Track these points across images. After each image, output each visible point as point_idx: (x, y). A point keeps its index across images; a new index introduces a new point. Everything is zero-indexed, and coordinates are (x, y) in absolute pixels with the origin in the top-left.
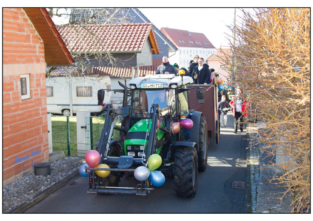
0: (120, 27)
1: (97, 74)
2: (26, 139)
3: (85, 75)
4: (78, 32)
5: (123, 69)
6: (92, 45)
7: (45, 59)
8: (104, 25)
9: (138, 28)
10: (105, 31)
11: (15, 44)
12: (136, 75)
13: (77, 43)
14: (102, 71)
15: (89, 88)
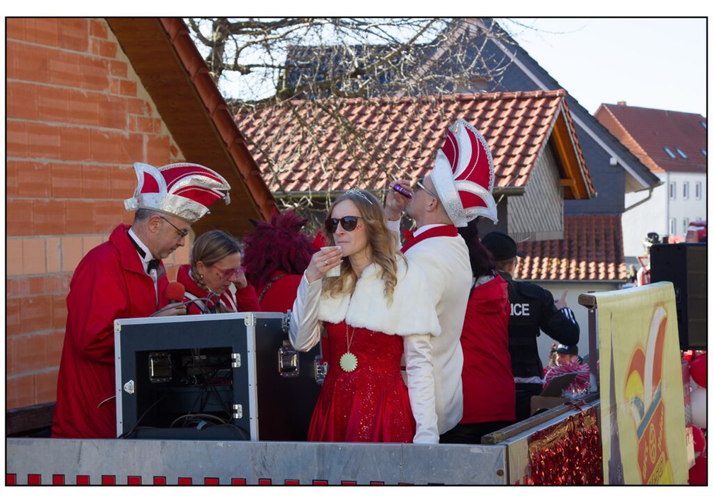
0: (452, 108)
4: (306, 125)
8: (395, 99)
9: (515, 109)
10: (397, 121)
11: (91, 166)
13: (302, 161)
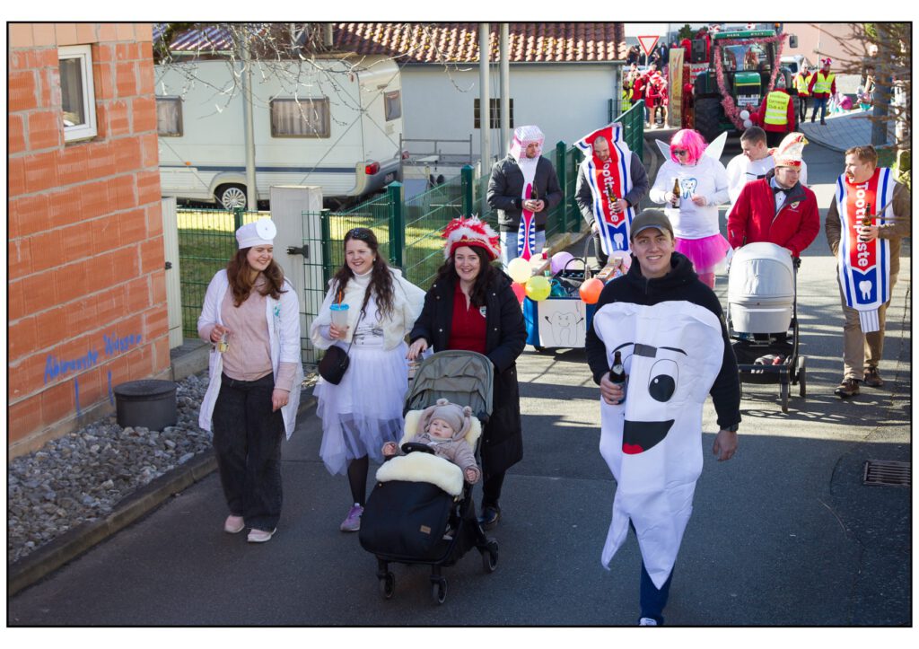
1: (350, 50)
2: (84, 293)
3: (303, 51)
5: (449, 31)
12: (498, 54)
14: (367, 37)
15: (319, 105)
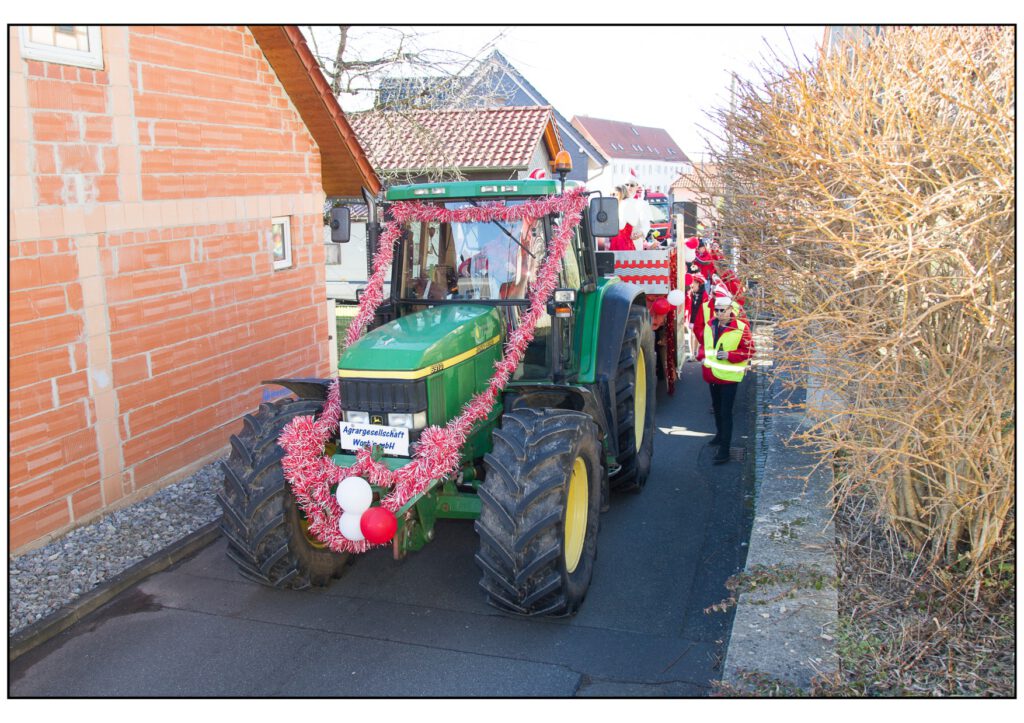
2: (285, 353)
4: (393, 127)
6: (422, 155)
7: (323, 183)
8: (449, 111)
10: (450, 124)
13: (391, 150)
